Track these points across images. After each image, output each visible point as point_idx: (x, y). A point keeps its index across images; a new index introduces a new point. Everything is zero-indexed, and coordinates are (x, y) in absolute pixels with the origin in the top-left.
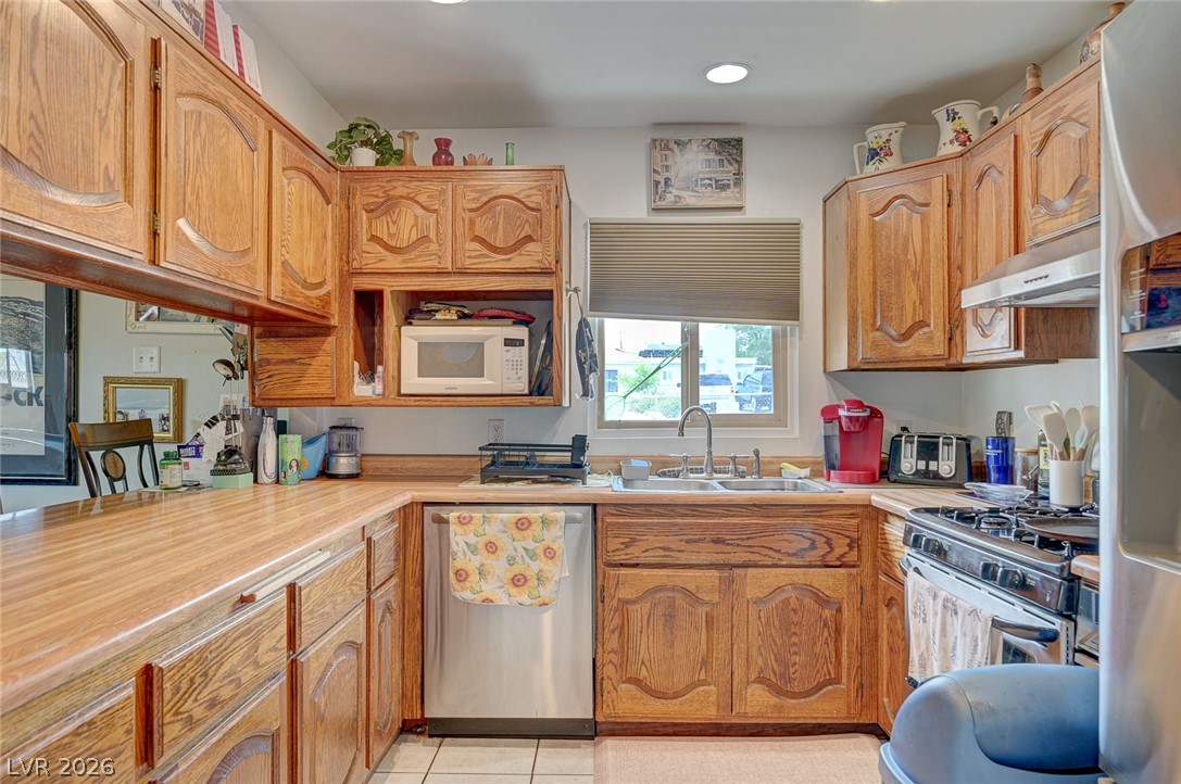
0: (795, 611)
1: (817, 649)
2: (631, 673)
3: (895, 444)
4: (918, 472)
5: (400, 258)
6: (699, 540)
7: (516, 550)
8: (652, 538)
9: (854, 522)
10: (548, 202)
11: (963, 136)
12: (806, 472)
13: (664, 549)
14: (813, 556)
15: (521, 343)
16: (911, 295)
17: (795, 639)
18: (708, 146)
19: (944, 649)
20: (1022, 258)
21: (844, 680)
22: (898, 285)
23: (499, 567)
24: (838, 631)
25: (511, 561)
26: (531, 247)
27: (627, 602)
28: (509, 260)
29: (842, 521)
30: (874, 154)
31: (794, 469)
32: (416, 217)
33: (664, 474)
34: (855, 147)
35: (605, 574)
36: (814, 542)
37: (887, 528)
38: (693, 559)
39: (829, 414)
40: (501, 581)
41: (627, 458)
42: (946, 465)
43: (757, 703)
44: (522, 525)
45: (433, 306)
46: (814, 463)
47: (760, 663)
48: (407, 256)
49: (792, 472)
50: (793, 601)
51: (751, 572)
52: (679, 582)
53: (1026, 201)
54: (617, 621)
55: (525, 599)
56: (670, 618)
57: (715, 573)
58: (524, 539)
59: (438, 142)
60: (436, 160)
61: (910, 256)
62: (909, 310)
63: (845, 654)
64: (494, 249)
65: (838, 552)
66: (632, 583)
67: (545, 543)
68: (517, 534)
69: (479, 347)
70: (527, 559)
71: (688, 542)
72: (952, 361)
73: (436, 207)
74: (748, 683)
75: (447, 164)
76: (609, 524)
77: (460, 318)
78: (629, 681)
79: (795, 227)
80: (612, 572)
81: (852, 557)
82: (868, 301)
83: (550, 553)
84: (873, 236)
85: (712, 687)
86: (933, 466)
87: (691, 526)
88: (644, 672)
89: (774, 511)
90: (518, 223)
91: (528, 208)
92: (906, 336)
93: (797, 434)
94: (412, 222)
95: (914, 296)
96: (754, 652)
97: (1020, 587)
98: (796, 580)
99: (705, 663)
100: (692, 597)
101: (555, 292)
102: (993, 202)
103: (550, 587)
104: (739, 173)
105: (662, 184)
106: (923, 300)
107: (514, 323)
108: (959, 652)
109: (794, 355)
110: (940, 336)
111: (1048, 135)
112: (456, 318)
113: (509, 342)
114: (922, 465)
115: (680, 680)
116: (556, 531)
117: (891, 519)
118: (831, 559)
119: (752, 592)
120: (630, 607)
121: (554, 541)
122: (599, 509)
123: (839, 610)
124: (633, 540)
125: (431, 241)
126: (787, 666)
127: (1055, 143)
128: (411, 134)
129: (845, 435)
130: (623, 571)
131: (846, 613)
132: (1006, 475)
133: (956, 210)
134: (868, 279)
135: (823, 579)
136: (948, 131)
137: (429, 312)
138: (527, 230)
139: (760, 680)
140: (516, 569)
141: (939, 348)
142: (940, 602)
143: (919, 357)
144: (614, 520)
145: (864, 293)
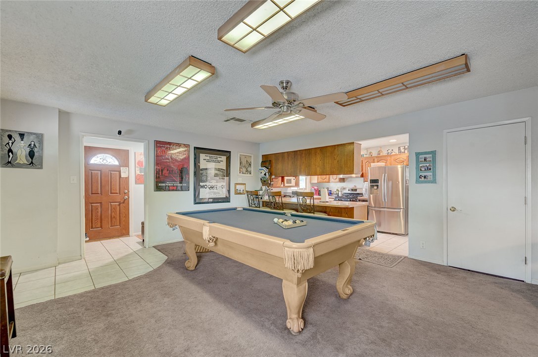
62: (325, 177)
69: (291, 180)
92: (324, 179)
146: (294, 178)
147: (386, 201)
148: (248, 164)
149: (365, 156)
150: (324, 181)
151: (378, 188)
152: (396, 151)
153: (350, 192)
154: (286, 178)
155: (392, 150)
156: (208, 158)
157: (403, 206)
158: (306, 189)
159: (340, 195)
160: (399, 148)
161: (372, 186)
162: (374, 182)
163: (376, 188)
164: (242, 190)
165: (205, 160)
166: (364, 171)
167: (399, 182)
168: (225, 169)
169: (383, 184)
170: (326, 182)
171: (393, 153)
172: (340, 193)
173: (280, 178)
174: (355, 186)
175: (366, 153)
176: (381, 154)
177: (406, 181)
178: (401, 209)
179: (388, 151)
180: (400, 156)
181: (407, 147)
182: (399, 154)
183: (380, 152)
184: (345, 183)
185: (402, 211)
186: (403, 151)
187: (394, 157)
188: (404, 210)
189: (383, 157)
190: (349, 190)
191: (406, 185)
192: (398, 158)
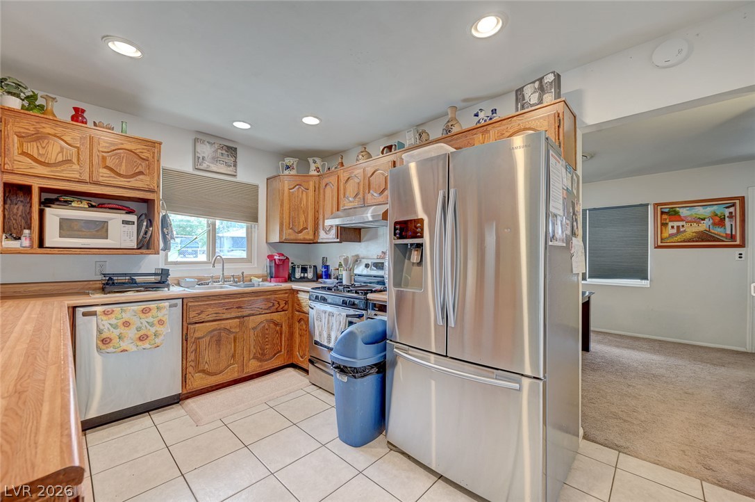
0: (267, 329)
1: (274, 342)
2: (201, 367)
3: (294, 269)
4: (301, 278)
5: (49, 169)
6: (232, 308)
7: (142, 323)
8: (210, 310)
9: (287, 295)
10: (153, 157)
11: (317, 169)
12: (261, 280)
13: (216, 313)
14: (273, 309)
15: (133, 223)
16: (302, 219)
17: (267, 340)
18: (222, 147)
19: (328, 328)
20: (339, 213)
21: (283, 350)
22: (298, 215)
23: (131, 333)
24: (281, 334)
25: (138, 329)
26: (141, 177)
27: (199, 338)
28: (129, 182)
29: (283, 295)
30: (288, 167)
31: (256, 279)
32: (62, 148)
33: (202, 284)
34: (280, 163)
35: (188, 328)
36: (274, 304)
37: (299, 296)
38: (229, 316)
39: (271, 257)
40: (132, 340)
41: (184, 278)
42: (310, 275)
43: (253, 366)
44: (144, 311)
45: (68, 198)
46: (263, 276)
47: (254, 351)
48: (54, 169)
49: (255, 280)
50: (266, 326)
51: (252, 318)
52: (223, 326)
53: (341, 195)
54: (194, 347)
55: (147, 346)
56: (219, 342)
57: (238, 320)
58: (147, 317)
59: (76, 109)
60: (74, 118)
61: (302, 205)
62: (302, 223)
63: (283, 341)
64: (120, 175)
65: (282, 306)
66: (200, 330)
67: (159, 318)
68: (143, 316)
70: (148, 327)
71: (226, 309)
72: (315, 241)
73: (78, 145)
74: (250, 360)
75: (83, 122)
76: (190, 306)
77: (89, 207)
78: (199, 372)
79: (257, 187)
80: (192, 326)
81: (286, 307)
82: (287, 219)
83: (161, 322)
84: (289, 196)
85: (236, 365)
86: (306, 275)
87: (228, 303)
88: (207, 366)
89: (259, 294)
90: (135, 164)
91: (141, 158)
92: (300, 232)
93: (256, 265)
94: (59, 149)
95: (303, 219)
96: (252, 348)
97: (353, 305)
98: (267, 318)
99: (233, 356)
100: (228, 331)
101: (156, 201)
102: (330, 193)
103: (161, 338)
104: (235, 162)
105: (201, 158)
106: (306, 220)
107: (127, 213)
108: (334, 326)
109: (255, 236)
110: (311, 233)
111: (349, 178)
112: (87, 206)
113: (125, 222)
114: (302, 275)
115: (222, 366)
116: (164, 312)
117: (299, 292)
118: (279, 309)
119: (251, 325)
120: (200, 340)
121: (163, 316)
122: (185, 300)
123: (282, 327)
124: (202, 312)
125: (73, 163)
126: (264, 350)
127: (351, 182)
128: (54, 99)
129: (277, 266)
130: (197, 325)
131: (284, 327)
132: (328, 276)
133: (317, 193)
134: (288, 211)
135: (276, 316)
136: (313, 167)
137: (66, 201)
138: (140, 169)
139: (254, 358)
140: (141, 333)
141: (311, 237)
142: (327, 314)
143: (304, 239)
144: (193, 304)
145: (286, 216)
146: (132, 218)
150: (301, 236)
151: (422, 257)
152: (508, 109)
153: (366, 271)
154: (53, 214)
155: (494, 111)
157: (534, 363)
158: (247, 261)
159: (345, 281)
160: (519, 92)
161: (406, 252)
163: (415, 257)
172: (345, 274)
174: (385, 253)
175: (412, 142)
176: (455, 130)
178: (522, 375)
179: (476, 115)
180: (520, 122)
181: (550, 78)
182: (520, 112)
183: (450, 124)
184: (363, 244)
185: (531, 386)
186: (534, 99)
187: (499, 129)
188: (541, 383)
189: (459, 138)
190: (367, 266)
191: (550, 243)
192: (512, 131)
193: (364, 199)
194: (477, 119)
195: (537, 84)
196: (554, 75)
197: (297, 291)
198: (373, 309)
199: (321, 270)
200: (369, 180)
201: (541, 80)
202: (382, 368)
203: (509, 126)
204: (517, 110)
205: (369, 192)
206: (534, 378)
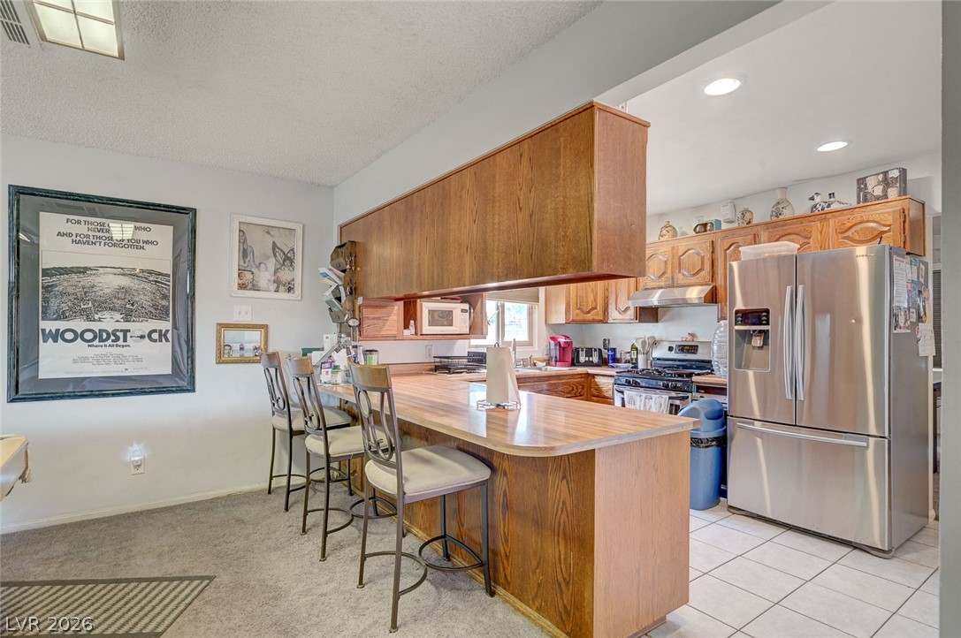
3: (577, 352)
4: (589, 362)
9: (582, 379)
12: (545, 364)
14: (573, 393)
15: (467, 311)
16: (591, 298)
20: (637, 293)
22: (586, 294)
36: (573, 388)
37: (596, 380)
39: (554, 340)
42: (595, 359)
46: (544, 360)
49: (540, 364)
62: (590, 303)
65: (579, 391)
69: (450, 313)
72: (604, 322)
82: (575, 299)
86: (591, 359)
89: (561, 378)
92: (588, 312)
93: (537, 349)
106: (595, 300)
107: (465, 303)
109: (536, 317)
110: (601, 313)
111: (652, 255)
113: (463, 311)
114: (587, 359)
117: (597, 377)
118: (577, 394)
127: (655, 259)
129: (562, 349)
132: (615, 360)
134: (575, 290)
141: (601, 317)
142: (643, 397)
145: (573, 295)
146: (466, 306)
147: (801, 396)
148: (280, 257)
149: (724, 226)
150: (589, 317)
151: (766, 342)
152: (848, 197)
153: (673, 355)
154: (426, 307)
155: (832, 195)
156: (82, 229)
157: (879, 425)
158: (530, 343)
159: (641, 366)
160: (862, 182)
161: (745, 336)
162: (755, 317)
163: (757, 341)
164: (249, 347)
165: (70, 235)
166: (720, 281)
167: (859, 321)
168: (169, 271)
169: (788, 329)
170: (594, 321)
171: (834, 207)
172: (641, 358)
173: (398, 308)
174: (692, 335)
175: (730, 217)
176: (787, 214)
177: (894, 316)
178: (869, 435)
179: (812, 199)
180: (863, 214)
181: (895, 174)
182: (861, 204)
183: (780, 206)
184: (660, 325)
185: (876, 444)
186: (878, 191)
187: (840, 218)
188: (886, 441)
189: (793, 224)
190: (670, 349)
191: (894, 332)
192: (854, 222)
193: (673, 278)
194: (812, 203)
195: (881, 177)
196: (900, 172)
197: (594, 376)
198: (697, 391)
199: (605, 354)
200: (680, 260)
201: (885, 173)
202: (722, 443)
203: (851, 217)
204: (859, 202)
205: (680, 272)
206: (881, 437)
